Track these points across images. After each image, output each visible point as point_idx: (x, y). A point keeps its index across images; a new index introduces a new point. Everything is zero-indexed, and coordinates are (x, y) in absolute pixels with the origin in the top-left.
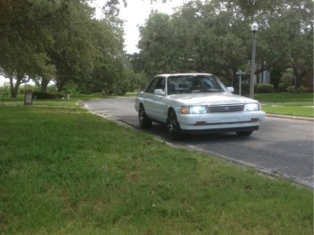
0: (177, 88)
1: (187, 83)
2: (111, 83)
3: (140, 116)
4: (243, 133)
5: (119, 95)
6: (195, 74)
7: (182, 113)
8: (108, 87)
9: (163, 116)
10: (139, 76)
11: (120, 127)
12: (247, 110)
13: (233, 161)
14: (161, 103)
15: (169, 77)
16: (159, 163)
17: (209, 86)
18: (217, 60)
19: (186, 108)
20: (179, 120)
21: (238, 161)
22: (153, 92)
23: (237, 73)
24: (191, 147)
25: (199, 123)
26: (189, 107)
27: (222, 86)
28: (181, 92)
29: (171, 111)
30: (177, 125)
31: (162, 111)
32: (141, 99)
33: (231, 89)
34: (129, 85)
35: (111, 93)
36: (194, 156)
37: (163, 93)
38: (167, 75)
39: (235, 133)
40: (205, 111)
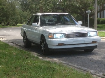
0: (47, 22)
1: (53, 19)
2: (8, 18)
3: (24, 39)
4: (88, 50)
5: (13, 25)
6: (58, 13)
7: (49, 38)
8: (6, 21)
9: (38, 40)
10: (26, 14)
11: (11, 47)
12: (90, 36)
13: (80, 69)
14: (37, 32)
15: (42, 15)
16: (31, 71)
17: (67, 21)
18: (74, 4)
19: (52, 35)
20: (47, 42)
21: (83, 68)
22: (31, 25)
23: (87, 12)
24: (56, 60)
25: (60, 45)
26: (53, 34)
27: (75, 21)
28: (49, 25)
29: (42, 37)
30: (46, 46)
31: (37, 37)
32: (25, 29)
33: (81, 22)
34: (20, 19)
35: (8, 24)
36: (54, 66)
37: (38, 25)
38: (40, 14)
39: (83, 50)
40: (64, 37)
